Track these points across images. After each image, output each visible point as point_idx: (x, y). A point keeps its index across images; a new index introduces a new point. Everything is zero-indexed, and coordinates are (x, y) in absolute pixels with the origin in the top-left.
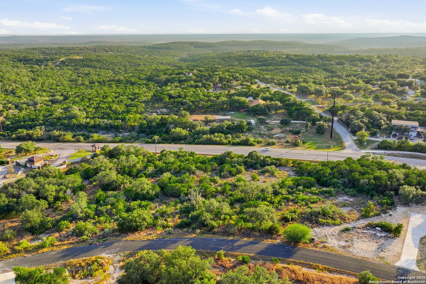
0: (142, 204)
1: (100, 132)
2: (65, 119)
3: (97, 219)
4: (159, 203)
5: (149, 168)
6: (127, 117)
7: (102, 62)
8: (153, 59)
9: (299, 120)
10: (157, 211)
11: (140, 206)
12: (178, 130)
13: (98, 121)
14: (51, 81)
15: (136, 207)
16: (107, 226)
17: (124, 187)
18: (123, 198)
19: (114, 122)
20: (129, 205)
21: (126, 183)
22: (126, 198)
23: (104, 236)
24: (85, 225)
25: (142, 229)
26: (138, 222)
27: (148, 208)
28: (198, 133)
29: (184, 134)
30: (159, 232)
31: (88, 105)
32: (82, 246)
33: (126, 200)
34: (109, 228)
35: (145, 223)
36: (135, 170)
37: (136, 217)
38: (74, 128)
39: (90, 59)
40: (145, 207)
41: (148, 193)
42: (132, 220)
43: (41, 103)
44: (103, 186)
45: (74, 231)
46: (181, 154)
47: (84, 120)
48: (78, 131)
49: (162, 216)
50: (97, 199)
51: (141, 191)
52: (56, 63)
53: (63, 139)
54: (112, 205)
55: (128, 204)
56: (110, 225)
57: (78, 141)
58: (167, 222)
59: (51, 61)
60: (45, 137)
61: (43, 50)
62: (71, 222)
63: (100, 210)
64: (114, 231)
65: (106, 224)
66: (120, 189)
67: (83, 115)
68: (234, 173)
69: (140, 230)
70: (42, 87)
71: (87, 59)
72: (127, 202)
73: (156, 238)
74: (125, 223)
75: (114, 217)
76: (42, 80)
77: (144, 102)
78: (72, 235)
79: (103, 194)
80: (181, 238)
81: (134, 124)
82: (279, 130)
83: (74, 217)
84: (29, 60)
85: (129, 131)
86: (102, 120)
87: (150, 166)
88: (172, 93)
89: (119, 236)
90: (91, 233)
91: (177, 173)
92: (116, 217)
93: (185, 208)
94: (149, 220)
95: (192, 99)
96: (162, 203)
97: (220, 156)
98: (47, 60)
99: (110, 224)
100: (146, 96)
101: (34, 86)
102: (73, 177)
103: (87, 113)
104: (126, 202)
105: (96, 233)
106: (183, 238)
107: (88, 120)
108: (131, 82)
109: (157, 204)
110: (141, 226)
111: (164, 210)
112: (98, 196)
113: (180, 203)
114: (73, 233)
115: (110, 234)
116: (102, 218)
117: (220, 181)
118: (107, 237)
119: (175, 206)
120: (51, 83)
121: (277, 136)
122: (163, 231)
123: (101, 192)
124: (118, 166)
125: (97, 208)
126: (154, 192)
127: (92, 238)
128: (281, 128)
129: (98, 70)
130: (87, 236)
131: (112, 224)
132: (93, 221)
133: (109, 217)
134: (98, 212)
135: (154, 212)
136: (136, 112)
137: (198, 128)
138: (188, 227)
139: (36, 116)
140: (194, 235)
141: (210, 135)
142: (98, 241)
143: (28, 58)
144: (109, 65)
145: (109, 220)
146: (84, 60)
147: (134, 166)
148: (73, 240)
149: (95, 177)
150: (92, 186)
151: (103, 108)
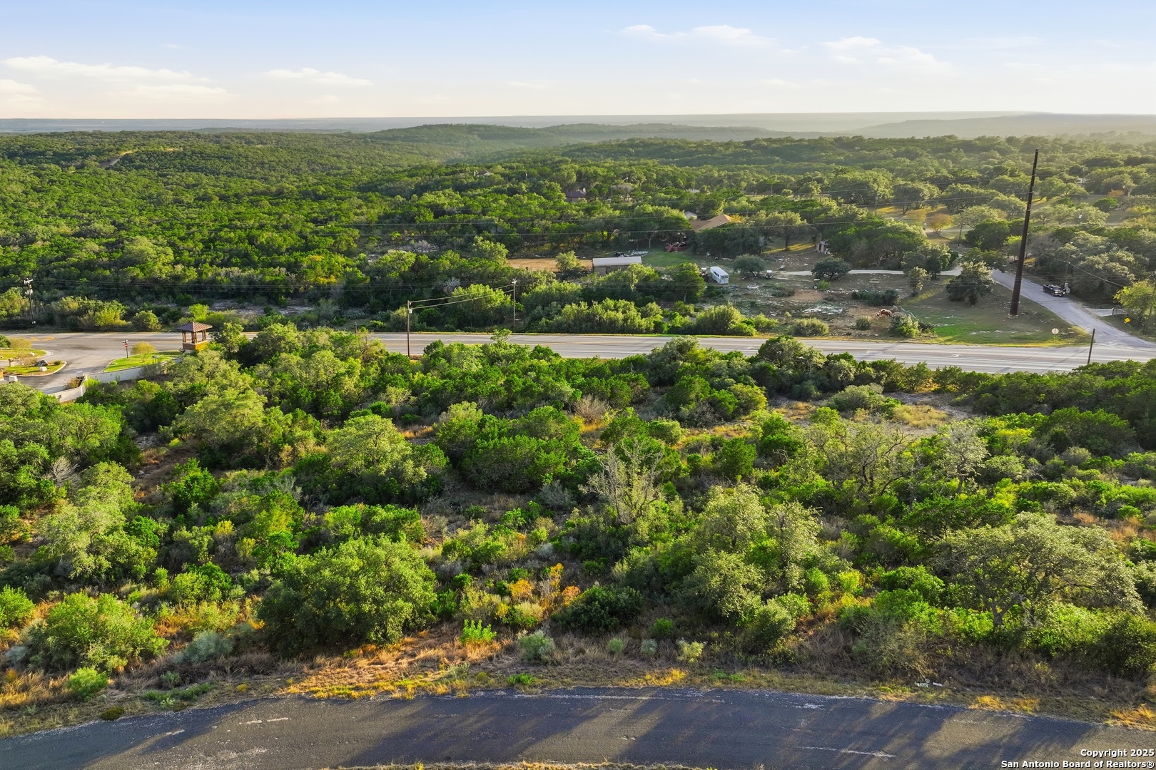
0: (377, 518)
1: (216, 305)
2: (105, 267)
3: (165, 582)
4: (447, 516)
5: (390, 389)
6: (305, 261)
7: (235, 160)
8: (374, 158)
9: (875, 267)
10: (448, 550)
11: (367, 527)
12: (477, 290)
13: (209, 272)
14: (87, 194)
15: (349, 529)
16: (206, 615)
17: (294, 453)
18: (287, 492)
19: (262, 272)
20: (319, 523)
21: (302, 439)
22: (304, 493)
23: (189, 672)
24: (100, 611)
25: (384, 635)
26: (365, 599)
27: (403, 537)
28: (546, 299)
29: (498, 303)
30: (474, 655)
31: (183, 234)
32: (60, 728)
33: (302, 503)
34: (218, 630)
35: (400, 602)
36: (335, 398)
37: (357, 574)
38: (133, 293)
39: (201, 153)
40: (391, 528)
41: (397, 473)
42: (333, 590)
43: (44, 241)
44: (211, 451)
45: (35, 644)
46: (502, 351)
47: (167, 269)
48: (144, 301)
49: (477, 572)
50: (176, 497)
51: (367, 467)
52: (109, 161)
53: (92, 320)
54: (243, 520)
55: (313, 516)
56: (223, 611)
57: (142, 327)
58: (507, 599)
59: (94, 157)
60: (36, 316)
61: (79, 138)
62: (37, 596)
63: (185, 542)
64: (242, 642)
65: (205, 607)
66: (276, 465)
67: (163, 256)
68: (731, 407)
69: (376, 642)
70: (60, 206)
71: (193, 153)
72: (308, 511)
73: (472, 689)
74: (298, 602)
75: (246, 576)
76: (60, 193)
77: (357, 226)
78: (25, 662)
79: (205, 478)
80: (605, 690)
81: (326, 281)
82: (815, 296)
83: (59, 570)
84: (34, 154)
85: (310, 300)
86: (223, 271)
87: (395, 385)
88: (444, 204)
89: (268, 669)
90: (122, 655)
91: (502, 406)
92: (255, 572)
93: (578, 537)
94: (422, 589)
95: (509, 215)
96: (462, 516)
97: (650, 357)
98: (85, 155)
99: (226, 605)
100: (362, 214)
101: (36, 205)
102: (87, 413)
103: (177, 252)
104: (302, 510)
105: (148, 655)
106: (620, 690)
107: (179, 267)
108: (316, 195)
109: (443, 520)
110: (381, 619)
111: (481, 541)
112: (182, 484)
113: (543, 514)
114: (33, 648)
115: (221, 660)
116: (187, 579)
117: (684, 436)
118: (206, 675)
119: (528, 526)
120: (86, 200)
121: (815, 310)
122: (497, 646)
123: (195, 471)
124: (272, 384)
125: (172, 529)
126: (422, 471)
127: (125, 680)
128: (821, 289)
129: (223, 178)
130: (102, 667)
131: (236, 607)
132: (144, 591)
133: (222, 575)
134: (175, 552)
135: (433, 552)
136: (334, 250)
137: (542, 287)
138: (627, 626)
139: (17, 262)
140: (677, 675)
141: (590, 305)
142: (151, 698)
143: (33, 150)
144: (254, 168)
145: (222, 589)
146: (185, 155)
147: (336, 382)
148: (25, 688)
149: (182, 421)
150: (164, 451)
151: (229, 241)
